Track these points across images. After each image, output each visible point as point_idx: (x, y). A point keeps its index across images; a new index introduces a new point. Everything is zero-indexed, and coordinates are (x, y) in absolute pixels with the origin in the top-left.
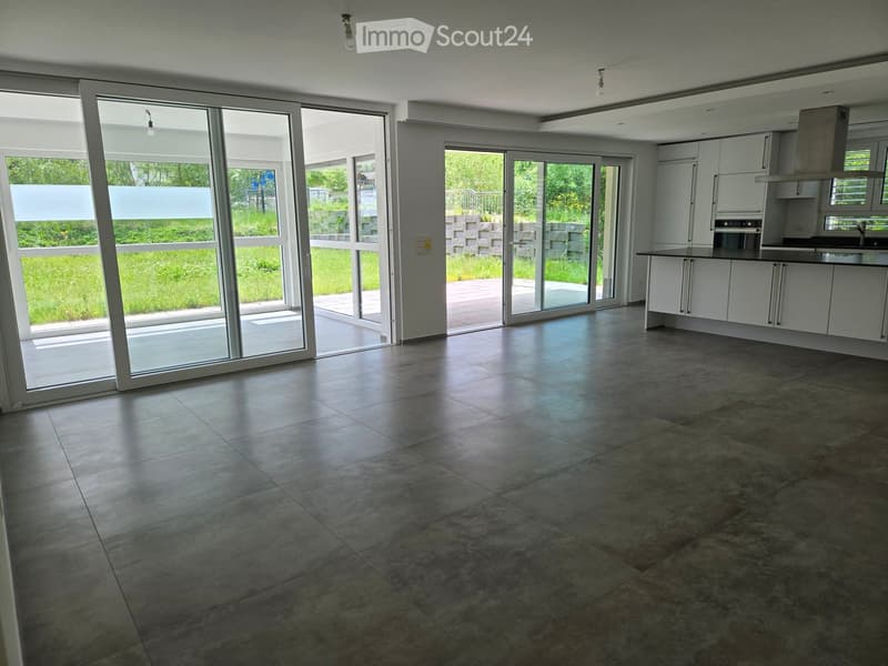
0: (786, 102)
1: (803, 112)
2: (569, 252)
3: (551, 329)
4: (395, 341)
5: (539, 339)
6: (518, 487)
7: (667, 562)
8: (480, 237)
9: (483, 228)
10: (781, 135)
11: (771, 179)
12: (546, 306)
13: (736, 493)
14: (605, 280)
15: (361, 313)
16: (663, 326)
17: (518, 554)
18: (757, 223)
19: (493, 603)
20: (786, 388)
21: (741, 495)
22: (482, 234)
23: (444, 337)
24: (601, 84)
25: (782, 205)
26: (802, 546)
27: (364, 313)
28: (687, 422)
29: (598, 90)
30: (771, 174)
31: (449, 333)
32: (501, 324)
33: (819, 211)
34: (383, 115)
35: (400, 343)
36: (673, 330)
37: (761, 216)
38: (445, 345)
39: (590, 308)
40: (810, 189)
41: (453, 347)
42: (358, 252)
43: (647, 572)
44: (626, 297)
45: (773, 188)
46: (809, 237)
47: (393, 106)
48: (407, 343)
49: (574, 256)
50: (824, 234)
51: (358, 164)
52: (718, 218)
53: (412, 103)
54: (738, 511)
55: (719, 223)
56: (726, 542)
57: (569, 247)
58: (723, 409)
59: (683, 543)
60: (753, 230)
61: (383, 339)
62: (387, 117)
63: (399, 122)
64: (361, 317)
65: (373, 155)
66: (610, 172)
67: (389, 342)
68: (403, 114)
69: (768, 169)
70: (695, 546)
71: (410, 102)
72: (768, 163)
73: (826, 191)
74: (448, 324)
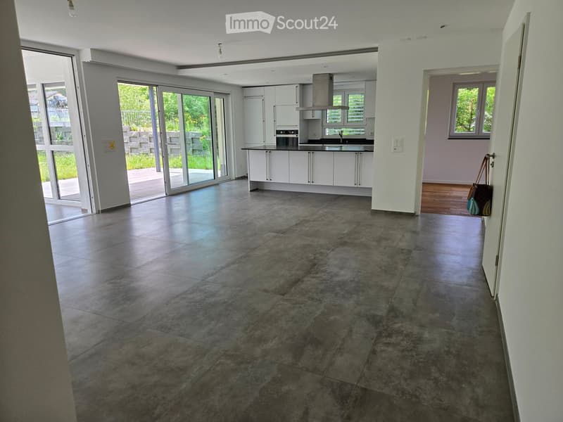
0: (307, 70)
1: (314, 75)
2: (193, 150)
3: (195, 196)
4: (94, 211)
5: (188, 203)
6: (212, 275)
7: (293, 290)
8: (130, 141)
9: (133, 135)
10: (303, 86)
11: (301, 109)
12: (190, 182)
13: (312, 258)
14: (221, 165)
15: (59, 195)
16: (258, 188)
17: (225, 302)
18: (296, 132)
19: (221, 325)
20: (321, 212)
21: (315, 258)
22: (132, 139)
23: (129, 206)
24: (221, 52)
25: (307, 123)
26: (342, 272)
27: (61, 195)
28: (284, 233)
29: (219, 56)
30: (300, 106)
31: (131, 203)
32: (165, 195)
33: (322, 126)
34: (71, 56)
35: (98, 212)
36: (263, 191)
37: (298, 128)
38: (130, 211)
39: (216, 182)
40: (318, 115)
41: (135, 211)
42: (53, 152)
43: (286, 295)
44: (234, 174)
45: (302, 113)
46: (319, 139)
47: (78, 51)
48: (103, 211)
49: (197, 152)
50: (324, 138)
51: (46, 89)
52: (278, 129)
53: (94, 50)
54: (315, 265)
55: (278, 132)
56: (314, 277)
57: (193, 147)
58: (297, 225)
59: (297, 281)
60: (295, 136)
61: (84, 211)
62: (74, 58)
63: (84, 62)
64: (59, 198)
65: (64, 83)
66: (218, 102)
67: (90, 212)
68: (87, 57)
69: (298, 104)
70: (303, 281)
71: (91, 49)
72: (298, 101)
73: (324, 116)
74: (131, 197)
